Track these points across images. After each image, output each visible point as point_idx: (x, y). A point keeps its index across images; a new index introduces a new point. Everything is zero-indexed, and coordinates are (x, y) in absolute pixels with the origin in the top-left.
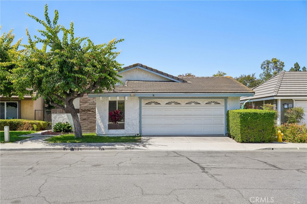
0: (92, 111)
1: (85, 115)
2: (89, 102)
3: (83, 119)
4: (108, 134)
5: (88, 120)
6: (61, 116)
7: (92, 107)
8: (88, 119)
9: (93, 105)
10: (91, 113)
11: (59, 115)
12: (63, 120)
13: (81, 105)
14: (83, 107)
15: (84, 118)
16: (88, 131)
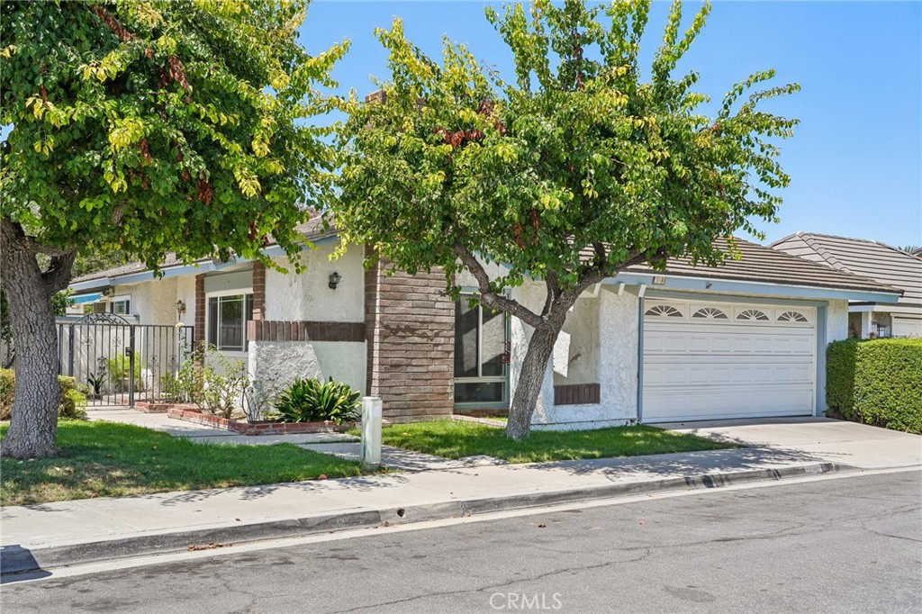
0: (420, 332)
1: (399, 347)
2: (414, 296)
3: (391, 366)
4: (554, 421)
5: (409, 369)
6: (293, 351)
7: (421, 318)
8: (407, 365)
9: (425, 311)
10: (417, 339)
11: (283, 347)
12: (300, 369)
13: (385, 307)
14: (393, 317)
15: (395, 361)
16: (407, 412)
